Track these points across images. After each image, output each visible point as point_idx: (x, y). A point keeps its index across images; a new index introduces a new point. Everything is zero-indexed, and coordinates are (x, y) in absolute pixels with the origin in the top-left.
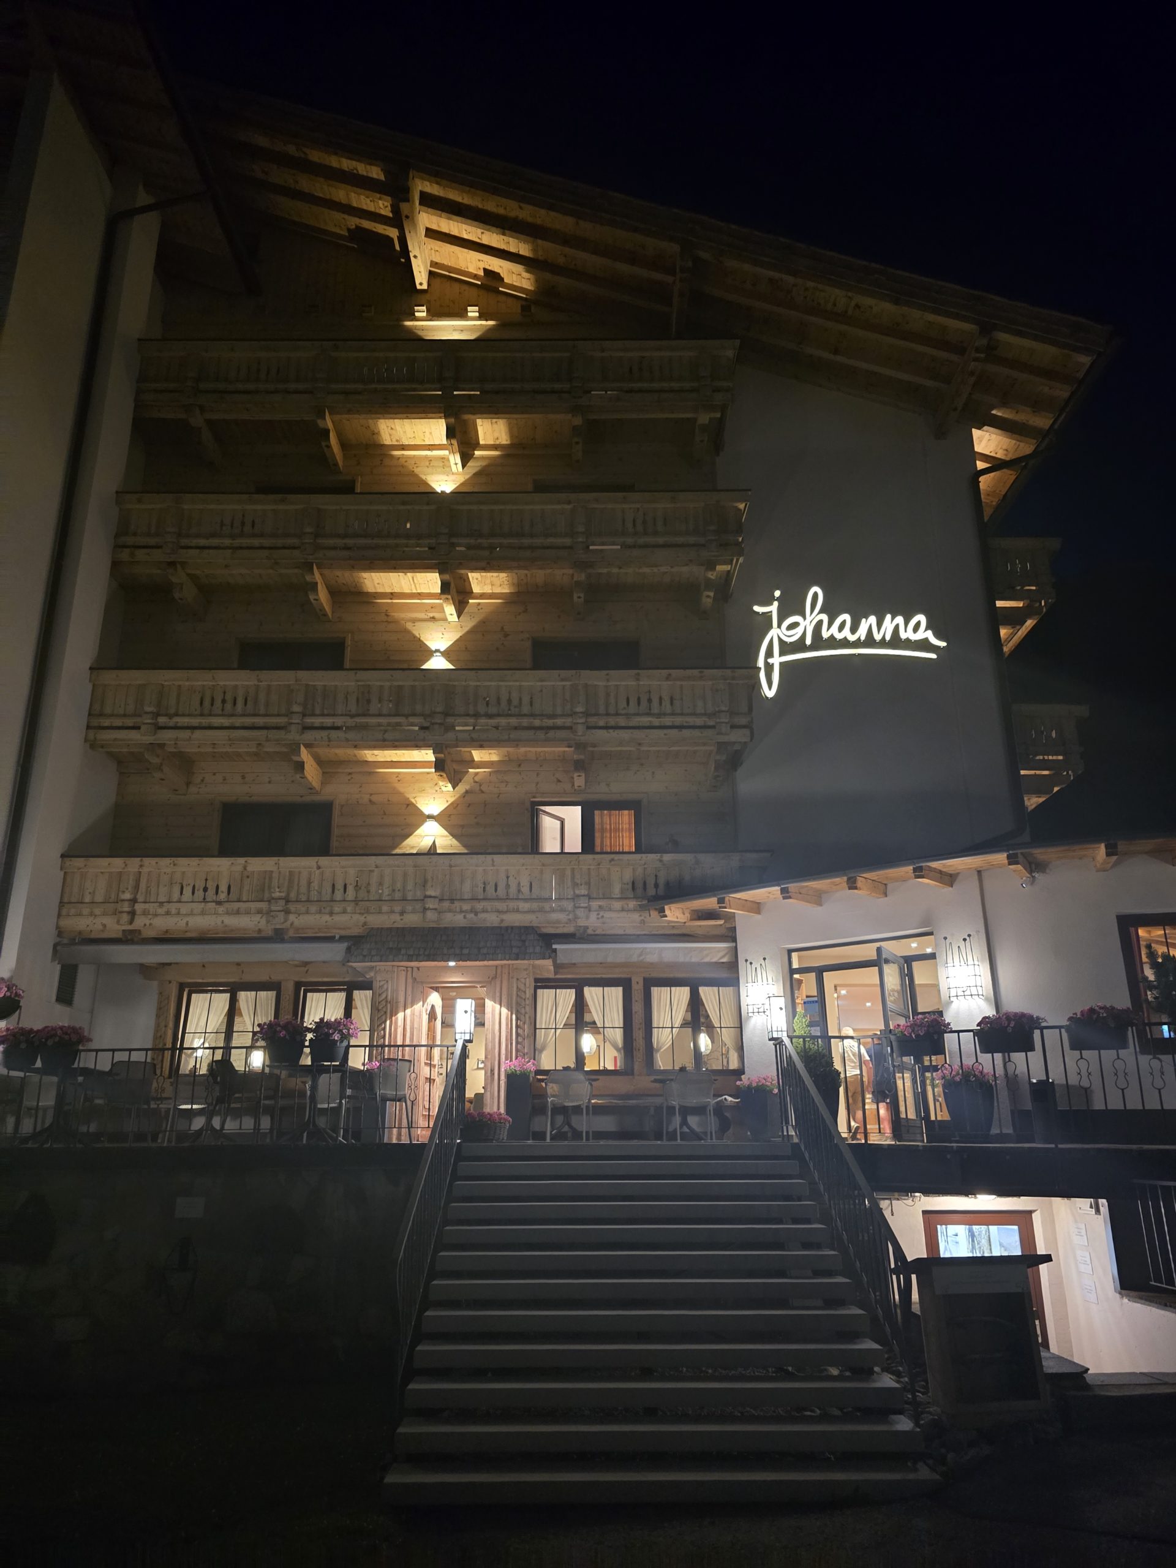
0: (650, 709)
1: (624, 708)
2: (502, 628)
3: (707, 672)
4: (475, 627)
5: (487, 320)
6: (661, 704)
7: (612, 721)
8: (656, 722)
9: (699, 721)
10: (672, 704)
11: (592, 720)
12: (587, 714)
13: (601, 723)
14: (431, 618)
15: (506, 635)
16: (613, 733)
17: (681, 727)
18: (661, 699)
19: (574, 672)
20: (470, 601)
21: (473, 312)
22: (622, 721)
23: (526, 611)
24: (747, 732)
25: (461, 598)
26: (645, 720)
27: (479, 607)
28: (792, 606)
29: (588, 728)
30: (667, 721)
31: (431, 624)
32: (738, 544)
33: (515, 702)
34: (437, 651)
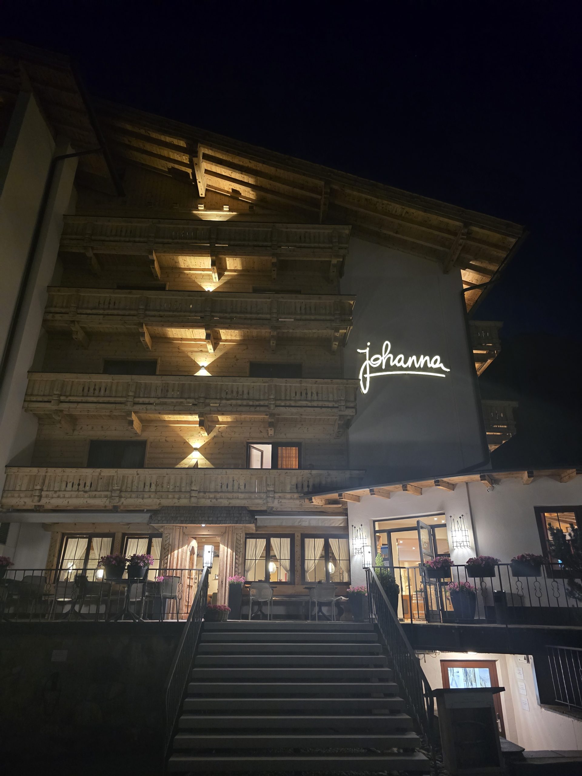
0: (307, 398)
1: (294, 397)
2: (235, 356)
3: (334, 381)
4: (222, 355)
5: (232, 212)
6: (312, 395)
7: (288, 403)
8: (309, 404)
9: (330, 404)
10: (317, 395)
11: (278, 402)
12: (275, 399)
13: (283, 404)
14: (200, 351)
15: (237, 360)
16: (288, 409)
17: (321, 407)
18: (312, 393)
19: (270, 379)
20: (220, 343)
21: (226, 208)
22: (293, 403)
23: (247, 348)
24: (354, 410)
25: (215, 342)
26: (304, 403)
27: (224, 346)
28: (376, 350)
29: (276, 406)
30: (315, 404)
31: (200, 354)
32: (350, 320)
33: (240, 393)
34: (203, 366)
